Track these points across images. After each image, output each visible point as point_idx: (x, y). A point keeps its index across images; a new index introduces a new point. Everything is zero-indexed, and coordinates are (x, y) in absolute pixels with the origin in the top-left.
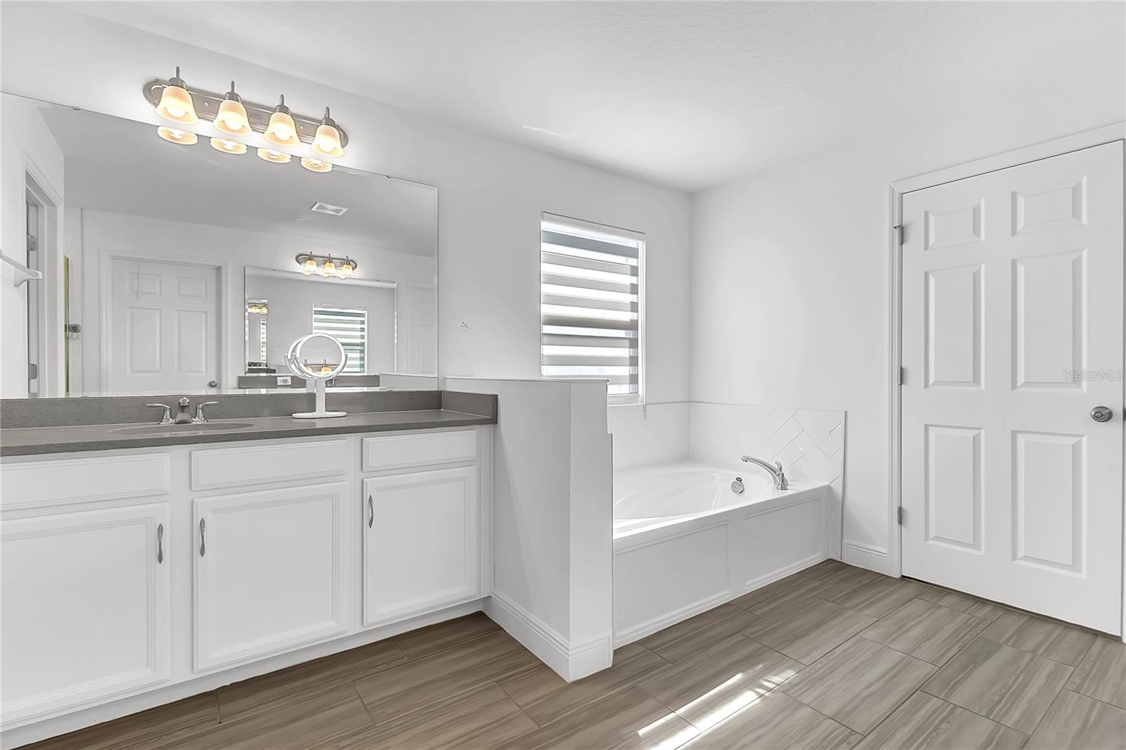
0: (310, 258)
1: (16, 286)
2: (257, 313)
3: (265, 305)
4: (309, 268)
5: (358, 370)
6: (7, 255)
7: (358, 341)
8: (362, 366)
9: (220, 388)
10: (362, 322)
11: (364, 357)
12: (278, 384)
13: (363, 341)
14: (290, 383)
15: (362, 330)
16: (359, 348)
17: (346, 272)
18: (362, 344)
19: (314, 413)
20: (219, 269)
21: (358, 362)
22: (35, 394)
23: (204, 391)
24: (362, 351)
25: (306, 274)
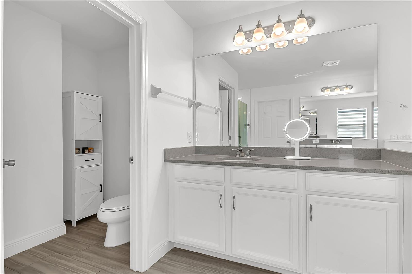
0: (327, 88)
1: (216, 113)
2: (313, 115)
3: (316, 112)
4: (327, 93)
5: (362, 136)
6: (204, 104)
7: (362, 123)
8: (364, 134)
9: (290, 144)
10: (364, 114)
11: (365, 130)
12: (313, 142)
13: (364, 122)
14: (318, 142)
15: (364, 117)
16: (362, 126)
17: (347, 91)
18: (364, 124)
19: (294, 157)
20: (290, 100)
21: (362, 133)
22: (230, 145)
23: (285, 145)
24: (364, 127)
25: (326, 96)
